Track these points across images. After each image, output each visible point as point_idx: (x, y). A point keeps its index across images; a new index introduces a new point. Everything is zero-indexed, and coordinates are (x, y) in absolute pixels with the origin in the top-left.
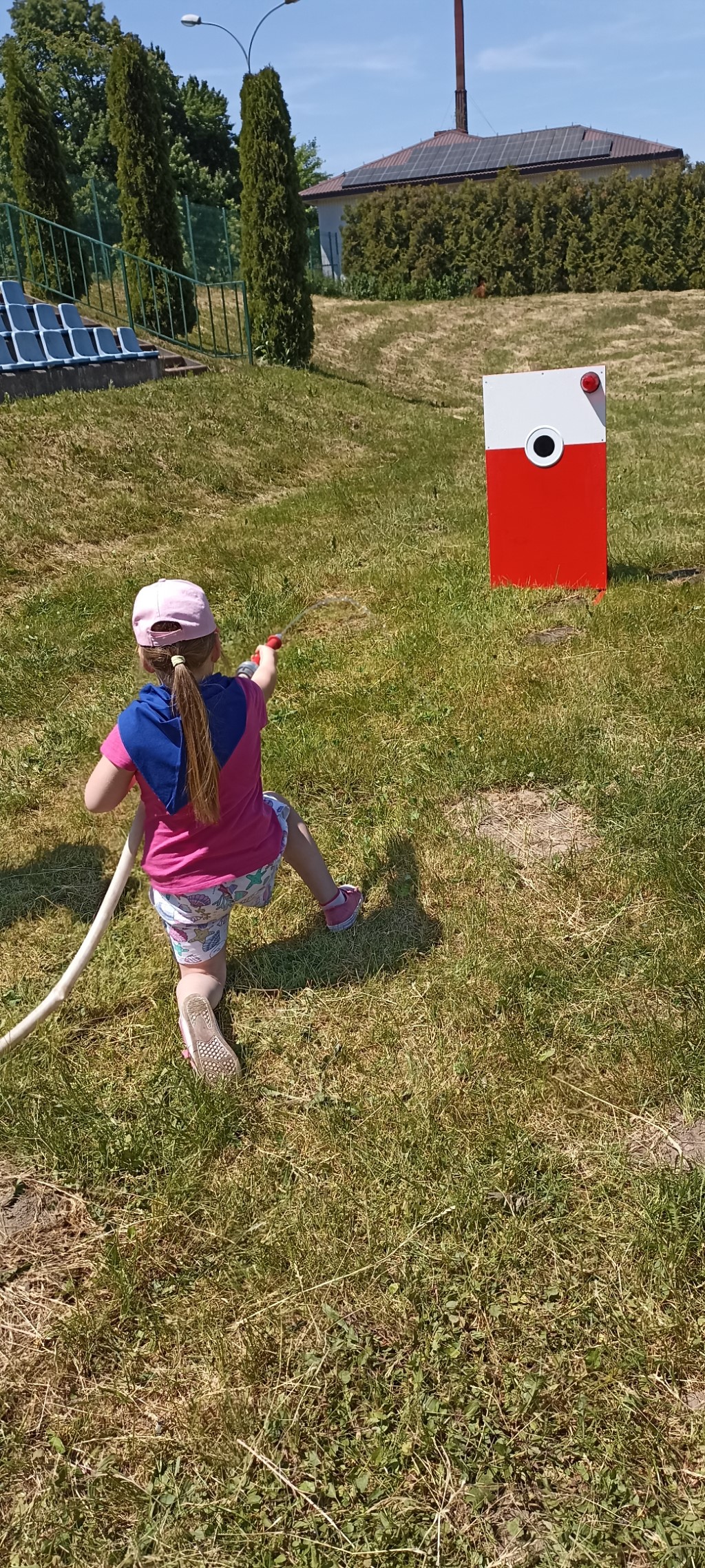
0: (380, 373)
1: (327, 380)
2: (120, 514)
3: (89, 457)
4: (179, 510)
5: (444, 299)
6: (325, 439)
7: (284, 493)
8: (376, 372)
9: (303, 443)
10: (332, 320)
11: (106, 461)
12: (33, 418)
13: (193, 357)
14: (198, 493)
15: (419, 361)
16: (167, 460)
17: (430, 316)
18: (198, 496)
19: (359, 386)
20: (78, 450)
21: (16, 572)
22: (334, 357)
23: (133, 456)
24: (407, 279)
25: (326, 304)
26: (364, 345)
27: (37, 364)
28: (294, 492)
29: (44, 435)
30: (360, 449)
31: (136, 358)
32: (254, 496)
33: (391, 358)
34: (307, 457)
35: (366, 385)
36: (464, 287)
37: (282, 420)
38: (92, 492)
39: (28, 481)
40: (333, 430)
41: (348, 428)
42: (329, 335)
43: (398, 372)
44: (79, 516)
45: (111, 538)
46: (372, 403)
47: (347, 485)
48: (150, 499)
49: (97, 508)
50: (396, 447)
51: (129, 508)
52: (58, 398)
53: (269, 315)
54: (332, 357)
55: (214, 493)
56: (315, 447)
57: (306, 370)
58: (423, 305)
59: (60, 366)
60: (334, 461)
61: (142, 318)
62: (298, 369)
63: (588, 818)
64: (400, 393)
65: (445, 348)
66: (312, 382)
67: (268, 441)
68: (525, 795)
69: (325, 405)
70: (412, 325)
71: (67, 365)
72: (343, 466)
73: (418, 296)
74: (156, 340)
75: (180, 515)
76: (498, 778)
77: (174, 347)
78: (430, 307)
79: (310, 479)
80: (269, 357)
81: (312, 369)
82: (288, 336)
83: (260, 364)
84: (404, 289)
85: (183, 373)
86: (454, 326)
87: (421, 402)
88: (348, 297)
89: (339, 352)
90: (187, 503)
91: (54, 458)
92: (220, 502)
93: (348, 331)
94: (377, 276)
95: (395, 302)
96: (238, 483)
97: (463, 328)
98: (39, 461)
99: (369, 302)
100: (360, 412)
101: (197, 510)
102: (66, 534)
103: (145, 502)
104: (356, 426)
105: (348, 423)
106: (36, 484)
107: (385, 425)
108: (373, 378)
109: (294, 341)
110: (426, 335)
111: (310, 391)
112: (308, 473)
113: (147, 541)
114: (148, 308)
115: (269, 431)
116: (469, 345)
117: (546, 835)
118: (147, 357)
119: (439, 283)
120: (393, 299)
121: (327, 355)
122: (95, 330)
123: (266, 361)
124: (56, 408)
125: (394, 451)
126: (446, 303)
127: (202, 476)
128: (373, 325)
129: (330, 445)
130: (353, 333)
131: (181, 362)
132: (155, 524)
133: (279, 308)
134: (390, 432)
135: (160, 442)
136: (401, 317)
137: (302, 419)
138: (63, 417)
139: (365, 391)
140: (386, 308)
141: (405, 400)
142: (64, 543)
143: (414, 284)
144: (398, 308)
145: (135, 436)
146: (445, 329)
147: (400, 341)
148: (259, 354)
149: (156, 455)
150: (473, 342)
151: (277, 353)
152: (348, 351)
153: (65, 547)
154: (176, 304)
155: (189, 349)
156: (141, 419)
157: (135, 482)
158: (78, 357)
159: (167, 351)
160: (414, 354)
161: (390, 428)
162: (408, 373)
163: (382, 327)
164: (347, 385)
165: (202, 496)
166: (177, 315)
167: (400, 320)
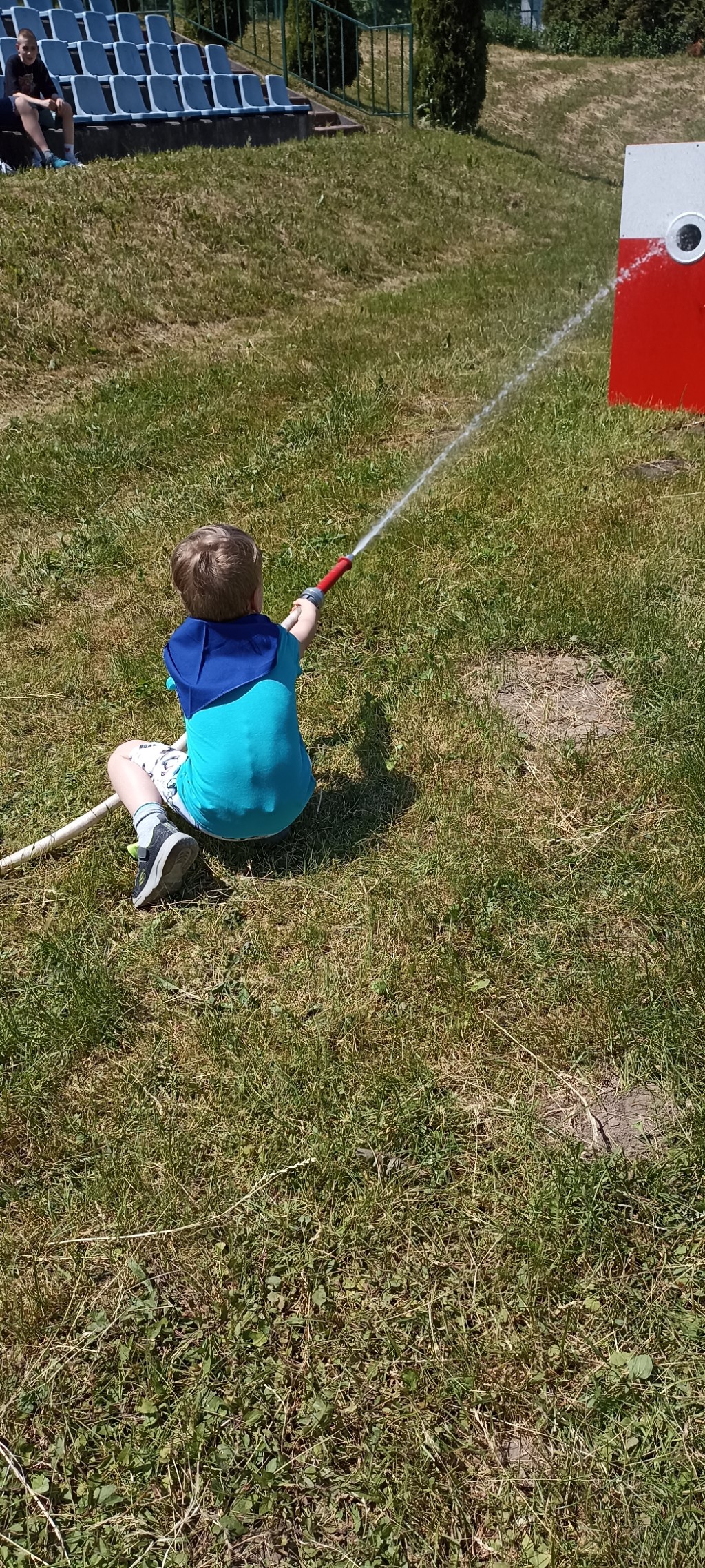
0: (561, 142)
1: (493, 148)
2: (226, 292)
3: (204, 225)
4: (294, 292)
5: (652, 56)
6: (474, 218)
7: (415, 279)
8: (556, 142)
9: (448, 222)
10: (519, 77)
11: (221, 230)
12: (151, 176)
13: (349, 114)
14: (318, 273)
15: (607, 131)
16: (290, 234)
17: (632, 76)
18: (317, 276)
19: (529, 157)
20: (193, 216)
21: (98, 351)
22: (512, 122)
23: (253, 226)
24: (613, 30)
25: (516, 58)
26: (550, 108)
27: (171, 114)
28: (426, 277)
29: (159, 196)
30: (513, 232)
31: (283, 112)
32: (381, 280)
33: (577, 125)
34: (450, 239)
35: (537, 156)
36: (677, 43)
37: (430, 193)
38: (200, 266)
39: (131, 248)
40: (486, 207)
41: (504, 206)
42: (512, 96)
43: (581, 142)
44: (178, 292)
45: (212, 319)
46: (539, 176)
47: (486, 273)
48: (262, 277)
49: (202, 284)
50: (554, 231)
51: (237, 286)
52: (183, 155)
53: (437, 67)
54: (509, 122)
55: (336, 274)
56: (464, 227)
57: (472, 135)
58: (626, 64)
59: (196, 118)
60: (479, 244)
61: (300, 65)
62: (463, 134)
63: (627, 696)
64: (576, 167)
65: (641, 116)
66: (475, 150)
67: (410, 217)
68: (563, 662)
69: (484, 178)
70: (609, 87)
71: (205, 117)
72: (487, 251)
73: (623, 51)
74: (312, 92)
75: (293, 297)
76: (537, 637)
77: (332, 102)
78: (633, 65)
79: (447, 264)
80: (434, 118)
81: (480, 134)
82: (456, 92)
83: (421, 126)
84: (609, 43)
85: (332, 133)
86: (658, 89)
87: (597, 179)
88: (543, 51)
89: (518, 116)
90: (304, 285)
91: (164, 224)
92: (340, 285)
93: (534, 92)
94: (579, 25)
95: (596, 58)
96: (364, 265)
97: (667, 93)
98: (148, 227)
99: (568, 58)
100: (521, 186)
101: (313, 292)
102: (162, 312)
103: (257, 280)
104: (515, 205)
105: (505, 200)
106: (139, 252)
107: (549, 204)
108: (550, 148)
109: (462, 99)
110: (623, 100)
111: (470, 161)
112: (448, 257)
113: (248, 326)
114: (306, 54)
115: (412, 205)
116: (670, 113)
117: (570, 713)
118: (295, 112)
119: (650, 37)
120: (594, 55)
121: (504, 119)
122: (240, 77)
123: (428, 123)
124: (180, 166)
125: (549, 236)
126: (653, 61)
127: (326, 254)
128: (564, 85)
129: (479, 225)
130: (539, 95)
131: (334, 119)
132: (264, 307)
133: (449, 58)
134: (551, 214)
135: (287, 211)
136: (598, 76)
137: (454, 193)
138: (183, 177)
139: (535, 162)
140: (583, 65)
141: (580, 176)
142: (157, 321)
143: (621, 37)
144: (597, 66)
145: (259, 204)
146: (646, 94)
147: (592, 105)
148: (422, 113)
149: (279, 227)
150: (676, 110)
151: (441, 114)
152: (529, 115)
153: (158, 327)
154: (335, 49)
155: (346, 105)
156: (270, 183)
157: (249, 257)
158: (218, 107)
159: (322, 105)
160: (604, 122)
161: (553, 209)
162: (592, 144)
163: (574, 88)
164: (516, 154)
165: (323, 277)
166: (335, 63)
167: (597, 81)
